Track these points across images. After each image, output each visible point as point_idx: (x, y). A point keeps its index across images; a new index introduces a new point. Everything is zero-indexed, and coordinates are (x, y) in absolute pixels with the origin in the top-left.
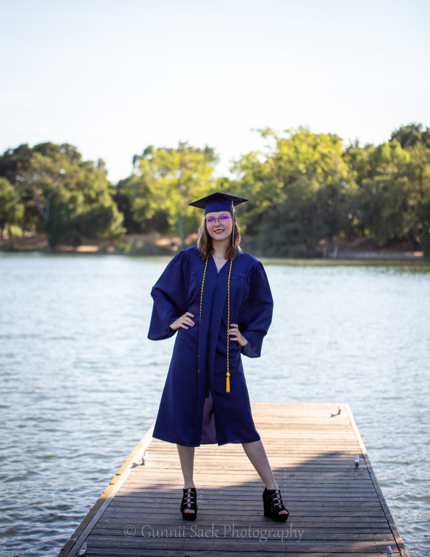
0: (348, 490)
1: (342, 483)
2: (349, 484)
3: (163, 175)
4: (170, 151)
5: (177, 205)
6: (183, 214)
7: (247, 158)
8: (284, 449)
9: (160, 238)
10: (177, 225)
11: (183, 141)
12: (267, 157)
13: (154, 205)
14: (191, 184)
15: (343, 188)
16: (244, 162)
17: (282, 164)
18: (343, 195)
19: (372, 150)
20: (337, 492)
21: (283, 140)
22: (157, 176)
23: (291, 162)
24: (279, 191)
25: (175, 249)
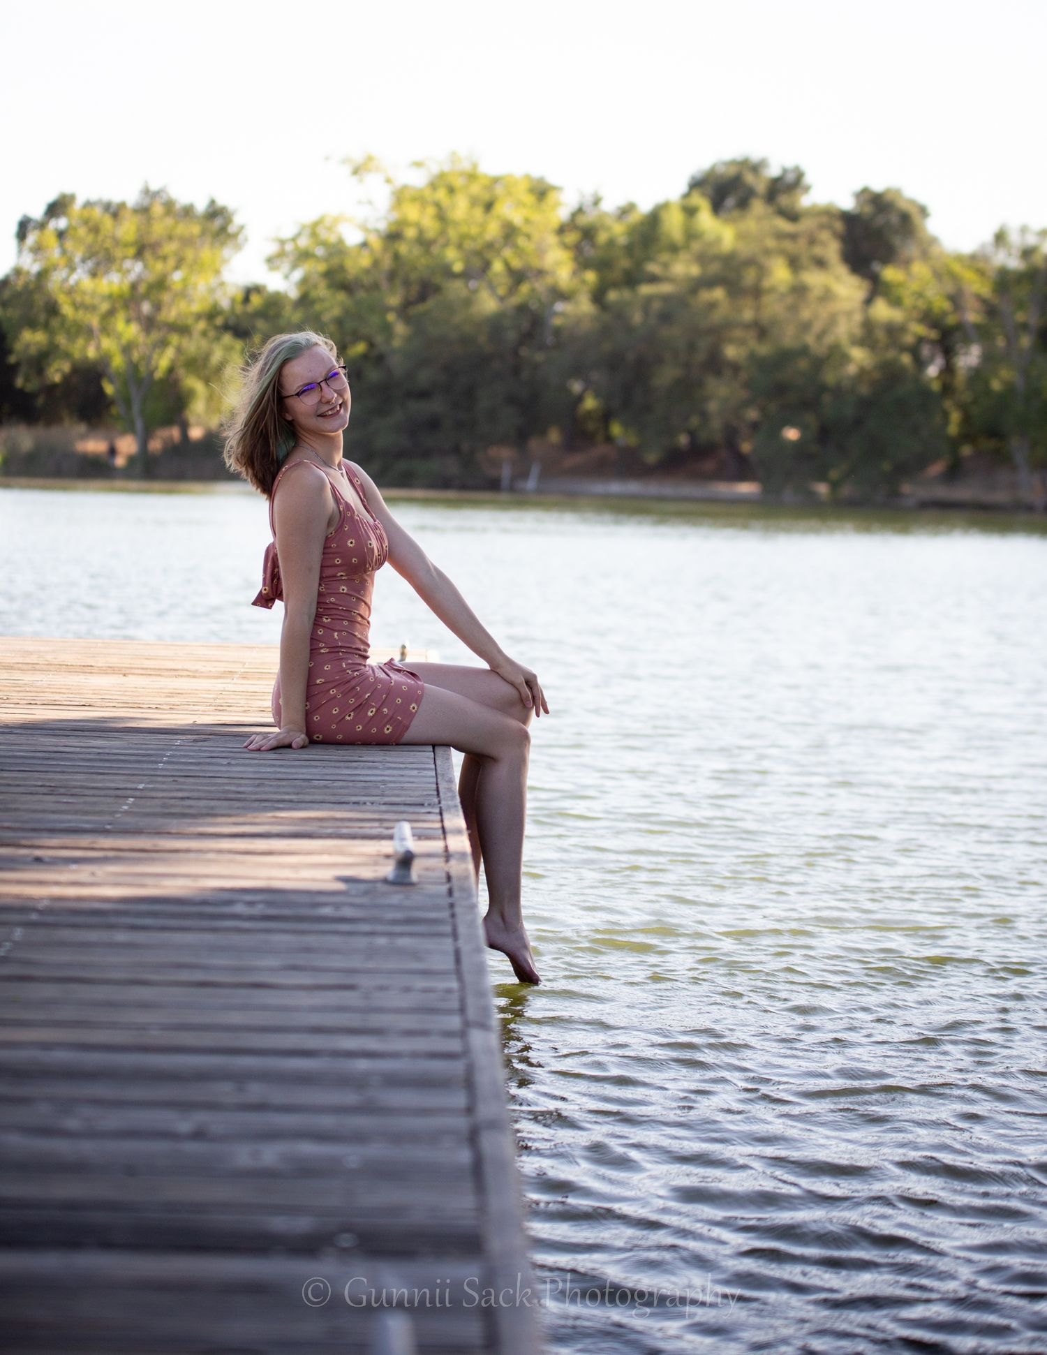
3: (95, 274)
4: (115, 211)
5: (127, 349)
7: (313, 230)
9: (84, 436)
10: (123, 399)
11: (154, 187)
12: (365, 229)
14: (166, 297)
16: (304, 242)
17: (403, 249)
18: (557, 331)
19: (633, 218)
21: (405, 187)
22: (80, 276)
23: (424, 243)
24: (391, 317)
25: (120, 461)
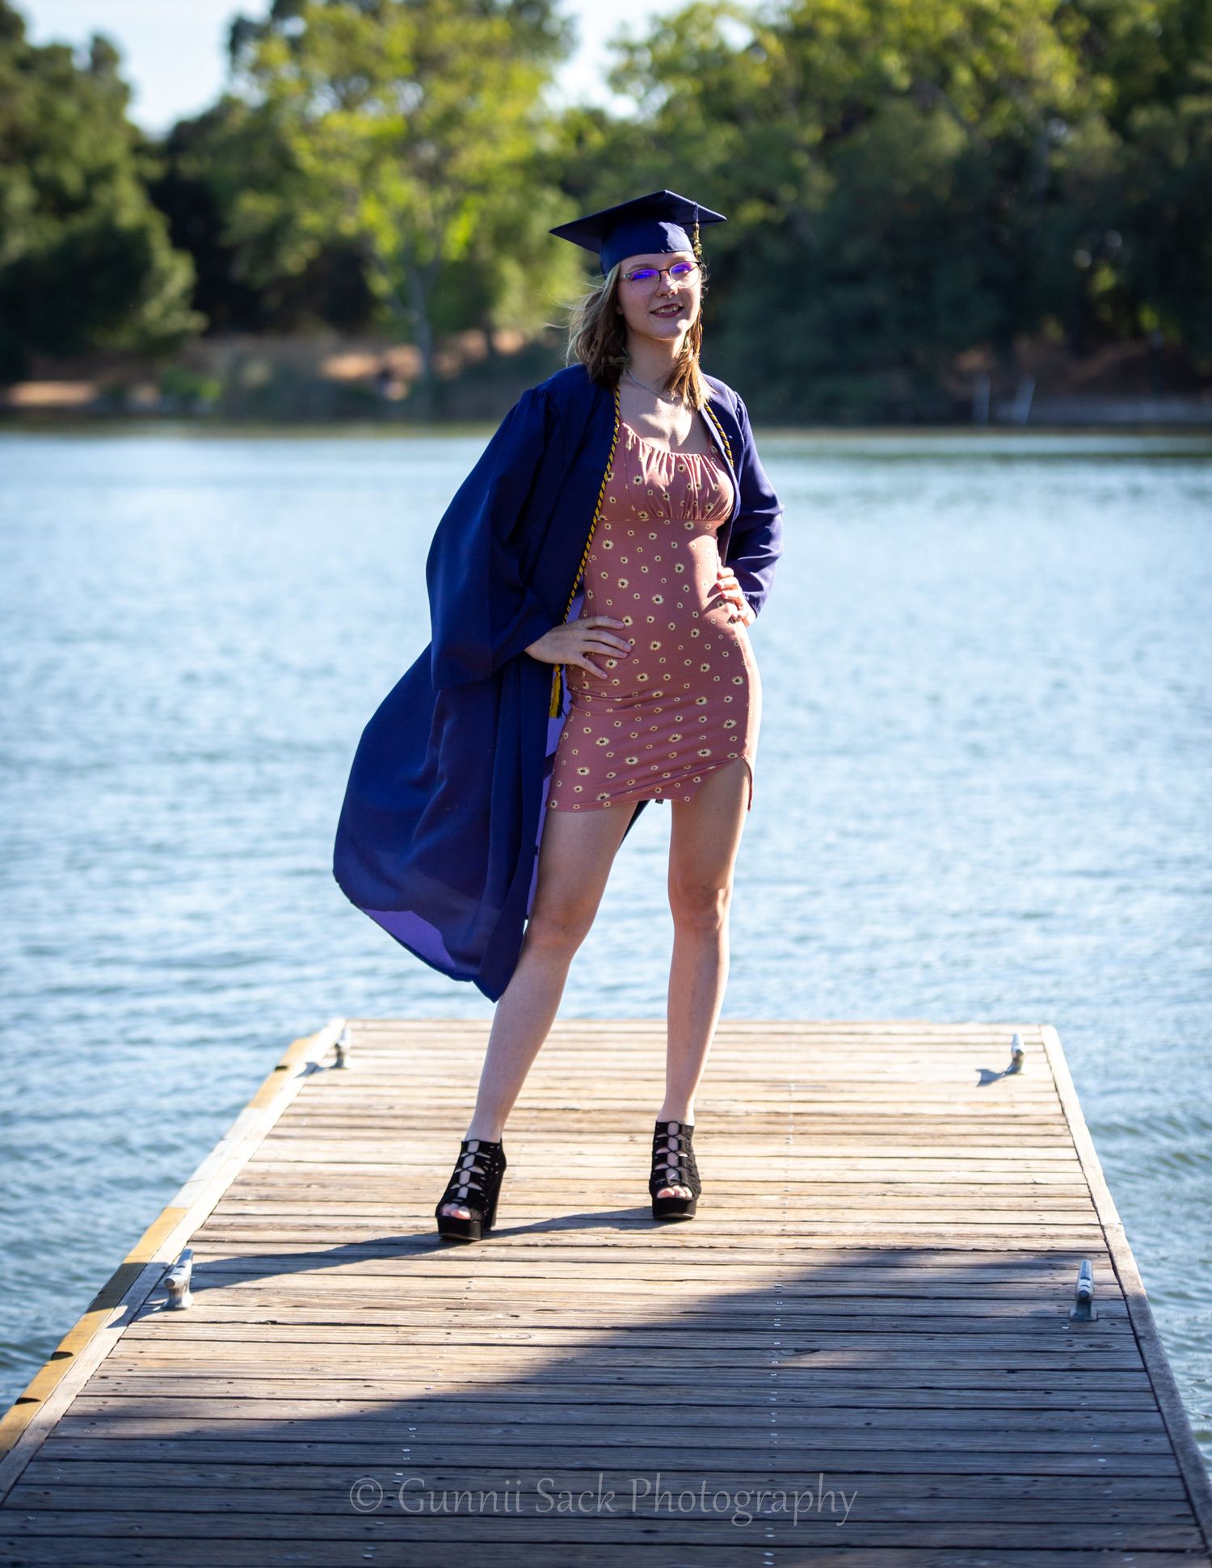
0: (1046, 1420)
1: (1019, 1385)
2: (1048, 1391)
3: (348, 104)
5: (404, 218)
6: (427, 253)
7: (678, 28)
8: (777, 1228)
9: (339, 351)
10: (402, 297)
12: (757, 25)
13: (311, 220)
14: (455, 136)
15: (1055, 145)
16: (668, 48)
17: (815, 52)
18: (1056, 175)
20: (995, 1430)
22: (322, 105)
23: (850, 45)
24: (802, 160)
25: (396, 391)
